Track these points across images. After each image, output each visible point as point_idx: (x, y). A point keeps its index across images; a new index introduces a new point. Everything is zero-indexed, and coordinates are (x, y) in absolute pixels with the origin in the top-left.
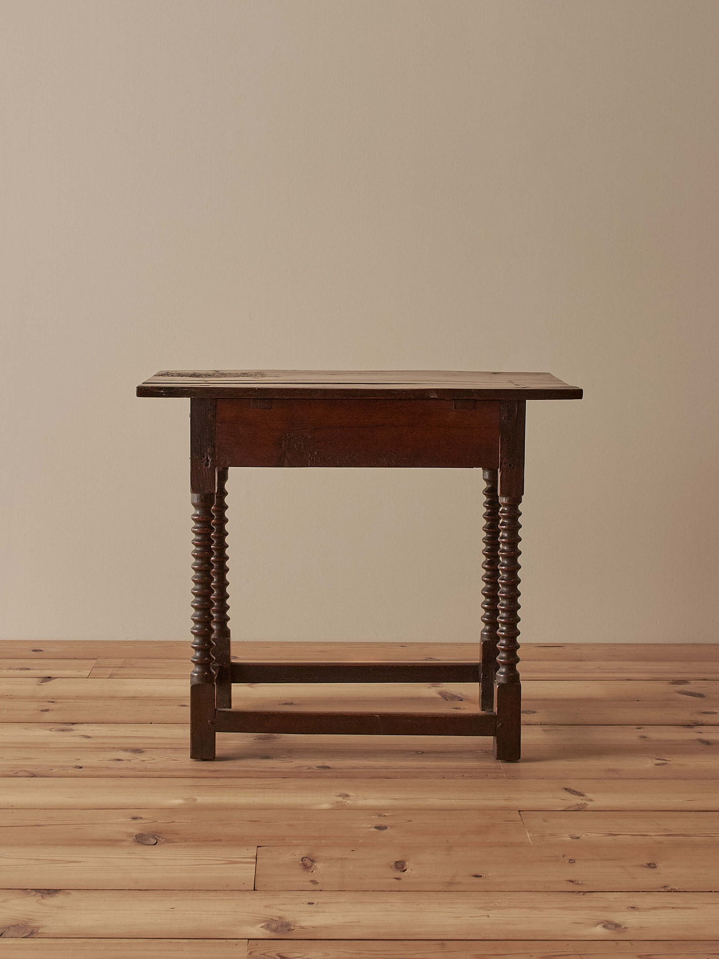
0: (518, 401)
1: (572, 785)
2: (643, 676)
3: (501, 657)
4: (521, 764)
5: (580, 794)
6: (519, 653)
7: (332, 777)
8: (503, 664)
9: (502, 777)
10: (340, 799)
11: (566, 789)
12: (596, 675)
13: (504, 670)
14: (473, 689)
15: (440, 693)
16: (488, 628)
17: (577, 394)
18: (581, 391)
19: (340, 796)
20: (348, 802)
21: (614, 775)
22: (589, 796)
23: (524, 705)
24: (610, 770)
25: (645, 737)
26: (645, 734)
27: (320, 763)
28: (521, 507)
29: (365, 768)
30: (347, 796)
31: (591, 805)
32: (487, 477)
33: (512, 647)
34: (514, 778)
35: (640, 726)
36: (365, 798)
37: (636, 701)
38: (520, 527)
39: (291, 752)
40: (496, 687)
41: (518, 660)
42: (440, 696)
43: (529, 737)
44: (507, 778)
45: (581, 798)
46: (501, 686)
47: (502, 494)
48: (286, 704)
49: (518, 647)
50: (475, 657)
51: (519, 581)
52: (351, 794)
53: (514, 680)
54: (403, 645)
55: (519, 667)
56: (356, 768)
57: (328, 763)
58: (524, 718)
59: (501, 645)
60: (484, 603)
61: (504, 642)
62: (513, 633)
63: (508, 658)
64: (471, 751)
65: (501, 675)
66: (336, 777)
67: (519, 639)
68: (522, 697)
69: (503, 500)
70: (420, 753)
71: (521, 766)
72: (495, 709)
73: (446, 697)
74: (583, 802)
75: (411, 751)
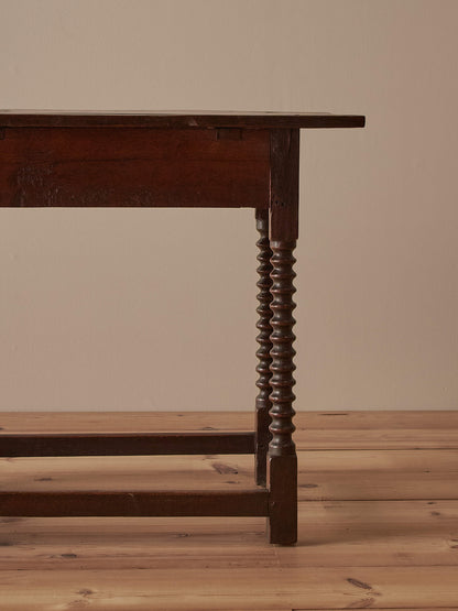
0: (292, 130)
1: (357, 574)
2: (431, 444)
3: (274, 426)
4: (298, 548)
5: (366, 587)
6: (294, 420)
7: (76, 569)
8: (277, 433)
9: (275, 566)
10: (80, 597)
11: (349, 580)
12: (381, 444)
13: (277, 440)
14: (247, 461)
15: (214, 466)
16: (263, 393)
17: (358, 122)
18: (363, 118)
19: (81, 593)
20: (91, 601)
21: (405, 561)
22: (377, 588)
23: (300, 479)
24: (401, 555)
25: (437, 514)
26: (436, 510)
27: (65, 550)
28: (295, 253)
29: (118, 555)
30: (89, 593)
31: (378, 600)
32: (261, 227)
33: (287, 415)
34: (288, 566)
35: (431, 500)
36: (110, 596)
37: (425, 472)
38: (295, 275)
39: (35, 537)
40: (269, 460)
41: (293, 429)
42: (213, 469)
43: (309, 515)
44: (282, 566)
45: (367, 591)
46: (274, 459)
47: (274, 238)
48: (43, 480)
49: (294, 413)
50: (249, 426)
51: (294, 338)
52: (94, 590)
53: (289, 451)
54: (180, 415)
55: (294, 436)
56: (107, 556)
57: (74, 551)
58: (301, 493)
59: (274, 412)
60: (259, 366)
61: (277, 408)
62: (287, 398)
63: (281, 427)
64: (241, 533)
65: (274, 446)
66: (82, 568)
67: (295, 405)
68: (299, 469)
69: (275, 245)
70: (183, 536)
71: (299, 550)
72: (268, 486)
73: (220, 469)
74: (370, 596)
75: (173, 534)
